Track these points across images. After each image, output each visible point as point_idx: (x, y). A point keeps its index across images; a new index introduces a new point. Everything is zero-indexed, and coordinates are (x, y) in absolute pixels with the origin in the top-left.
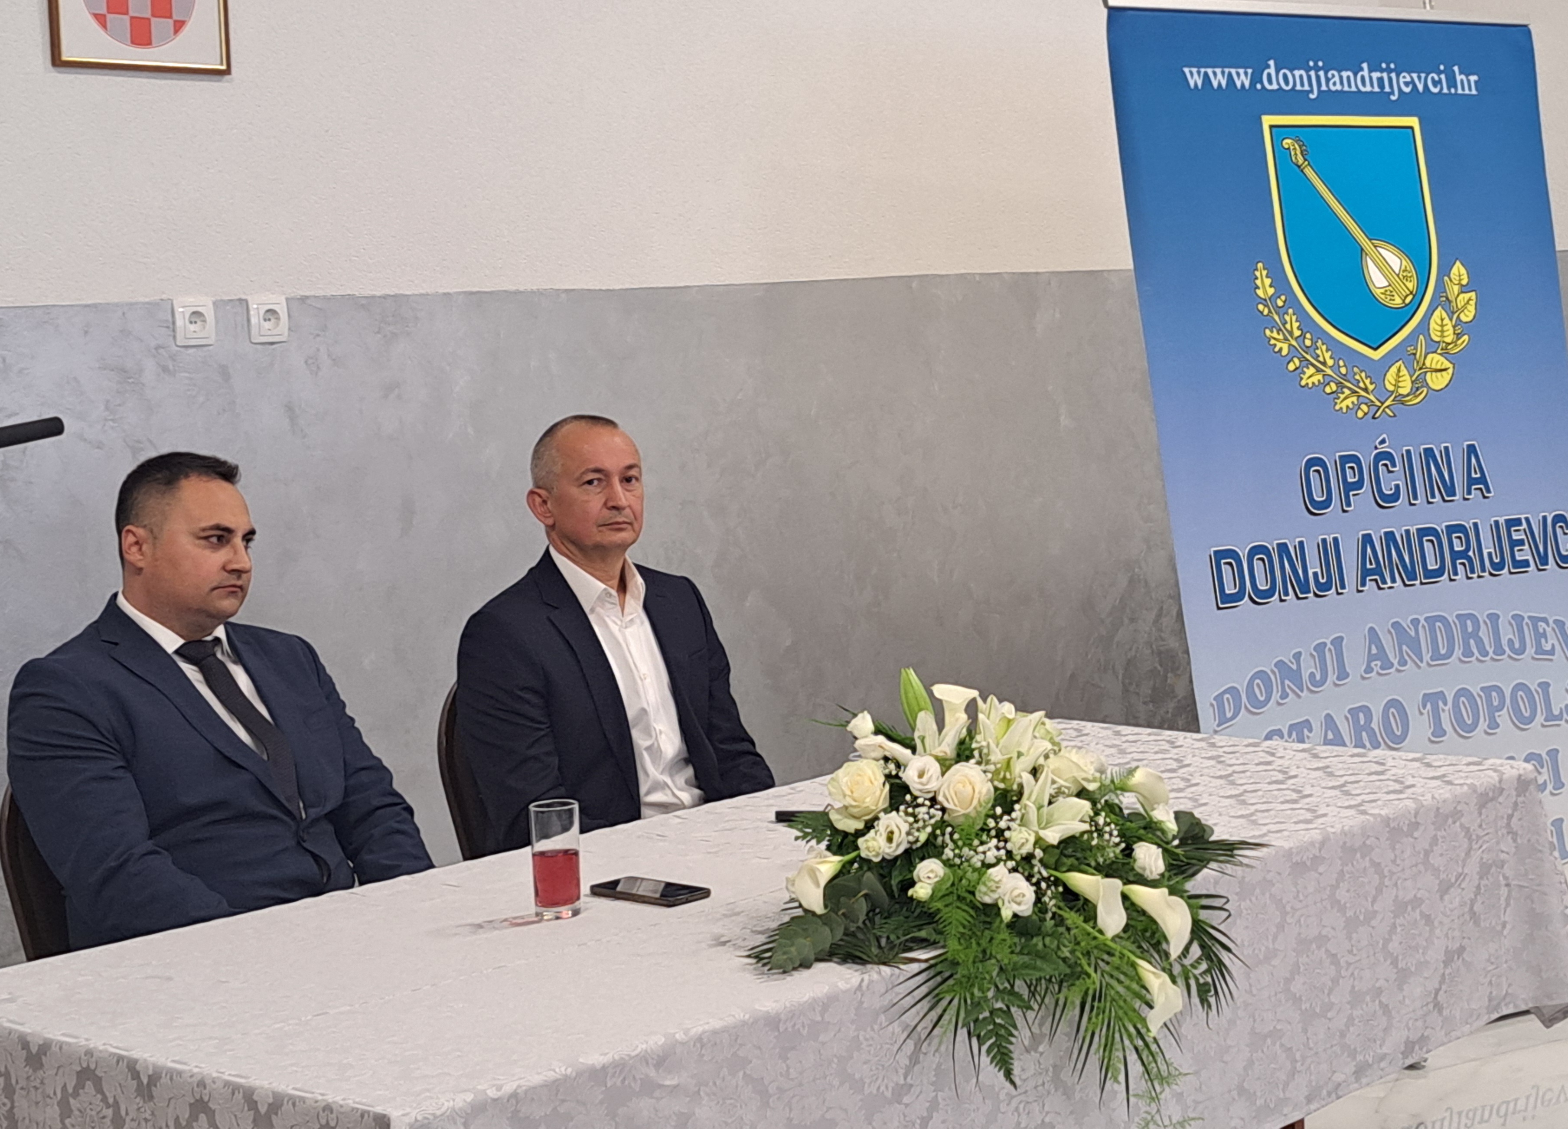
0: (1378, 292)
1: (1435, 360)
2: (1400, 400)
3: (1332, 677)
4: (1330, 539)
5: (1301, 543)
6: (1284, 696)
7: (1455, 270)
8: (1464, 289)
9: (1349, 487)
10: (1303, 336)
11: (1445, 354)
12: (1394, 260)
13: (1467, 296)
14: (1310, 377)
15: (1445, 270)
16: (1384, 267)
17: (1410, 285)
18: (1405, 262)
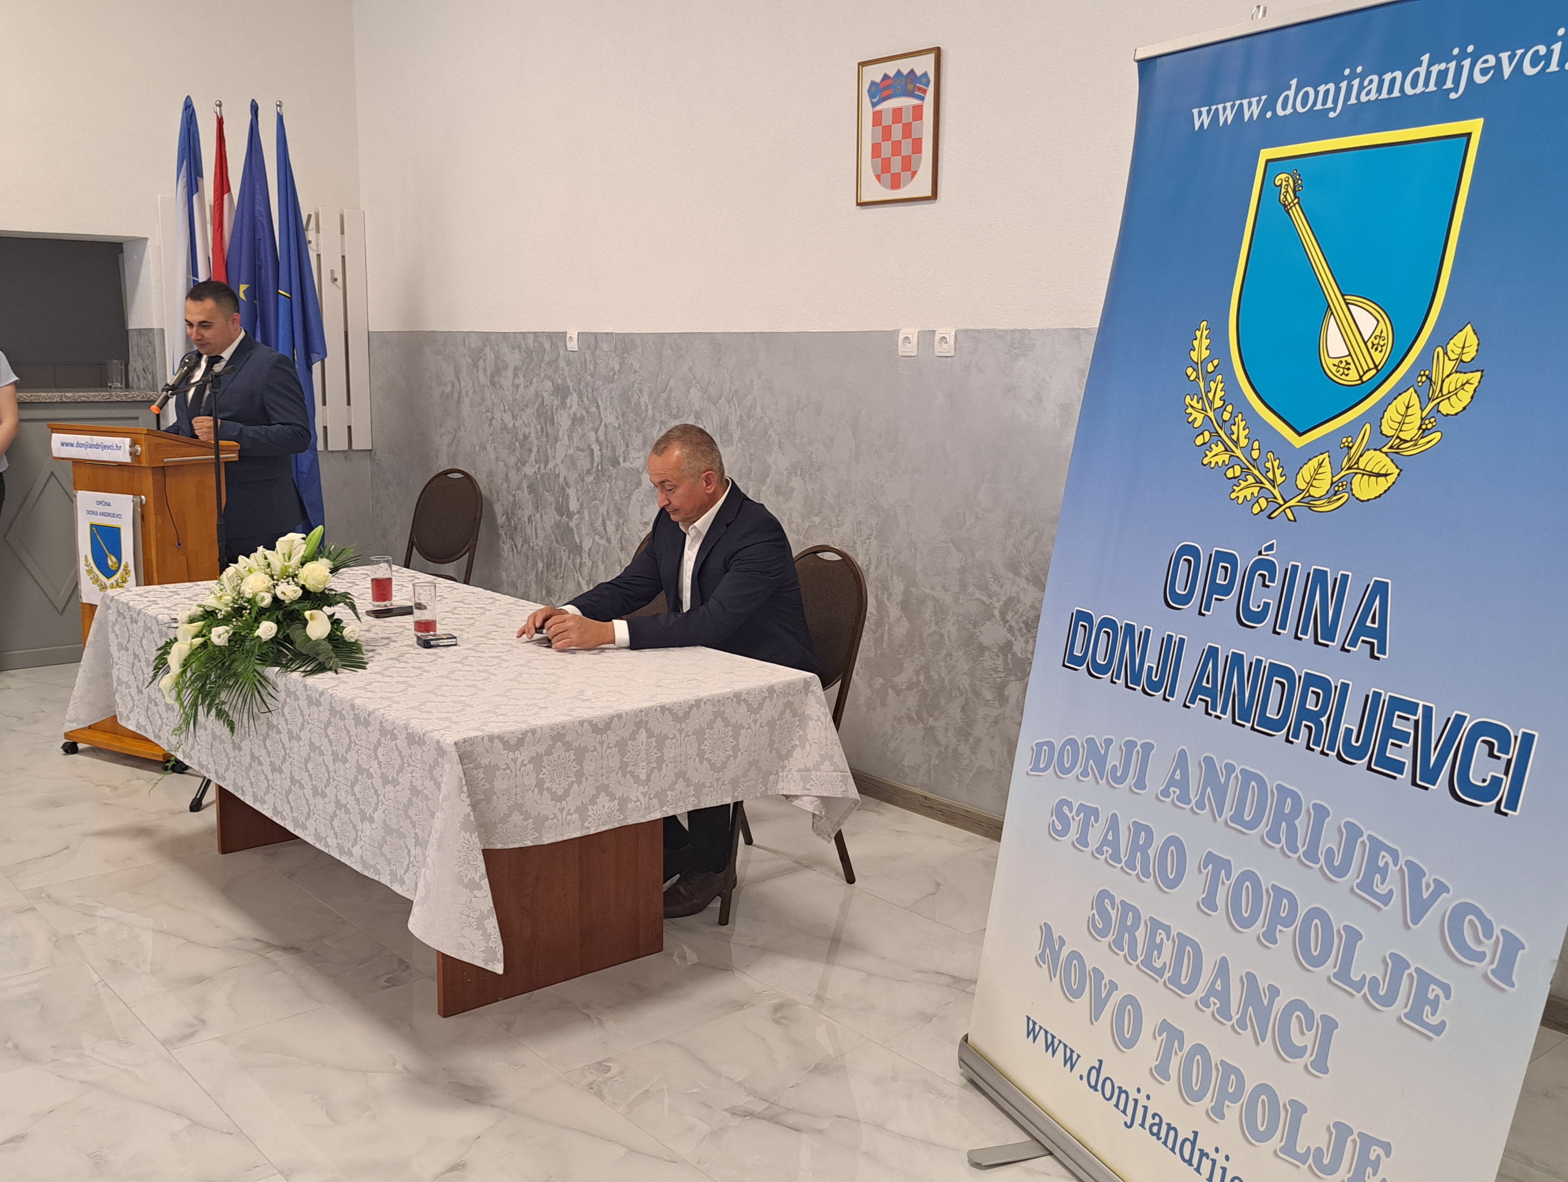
0: (1329, 364)
1: (1376, 460)
2: (1309, 502)
3: (1131, 780)
4: (1176, 639)
5: (1148, 631)
6: (1085, 774)
7: (1459, 339)
8: (1461, 367)
9: (1215, 589)
10: (1223, 408)
11: (1395, 454)
12: (1369, 321)
13: (1463, 378)
14: (1217, 456)
15: (1441, 338)
16: (1350, 330)
17: (1378, 357)
18: (1385, 327)
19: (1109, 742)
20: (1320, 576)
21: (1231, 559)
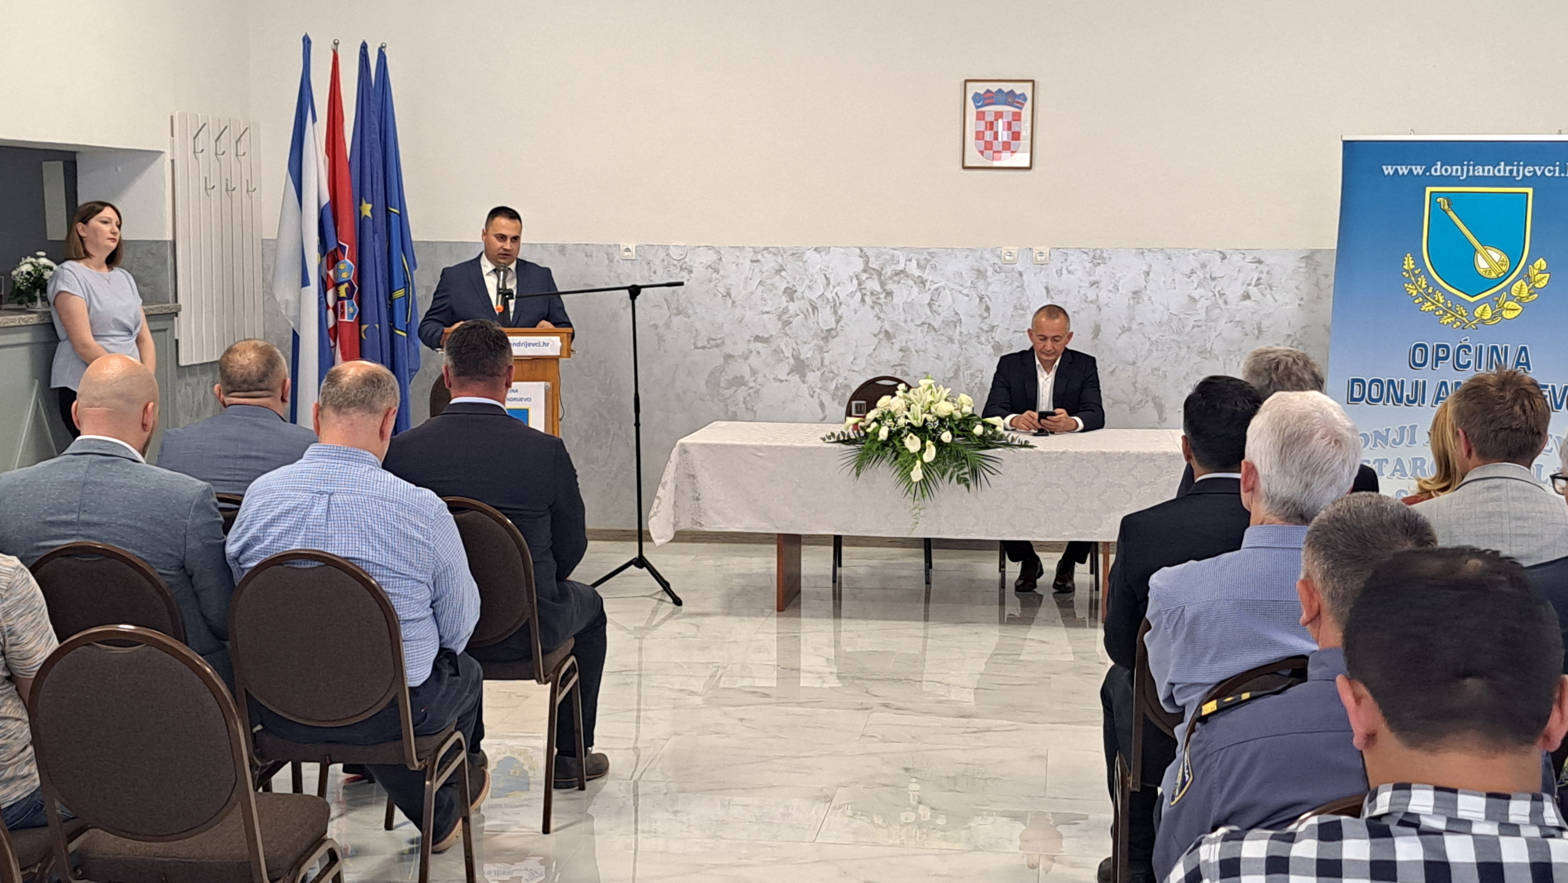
0: (1481, 271)
1: (1511, 304)
2: (1483, 322)
3: (1405, 441)
4: (1421, 381)
5: (1403, 382)
6: (1375, 445)
7: (1538, 262)
8: (1541, 272)
9: (1438, 358)
10: (1428, 288)
11: (1519, 302)
12: (1496, 255)
13: (1542, 275)
14: (1428, 307)
15: (1531, 261)
16: (1488, 259)
17: (1504, 268)
18: (1504, 257)
19: (1388, 430)
20: (1495, 348)
21: (1447, 347)
